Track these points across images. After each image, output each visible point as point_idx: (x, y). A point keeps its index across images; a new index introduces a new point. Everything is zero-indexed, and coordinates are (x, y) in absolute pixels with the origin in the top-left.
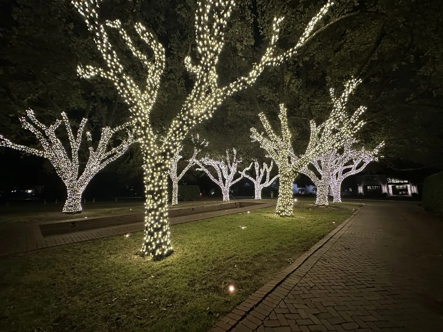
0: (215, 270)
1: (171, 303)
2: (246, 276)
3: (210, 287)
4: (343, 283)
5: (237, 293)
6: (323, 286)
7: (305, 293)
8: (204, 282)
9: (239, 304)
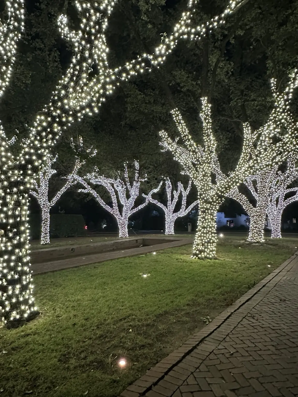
0: (100, 337)
1: (32, 388)
2: (144, 344)
3: (92, 362)
4: (273, 346)
5: (129, 368)
6: (247, 351)
7: (223, 363)
8: (82, 355)
9: (131, 384)
